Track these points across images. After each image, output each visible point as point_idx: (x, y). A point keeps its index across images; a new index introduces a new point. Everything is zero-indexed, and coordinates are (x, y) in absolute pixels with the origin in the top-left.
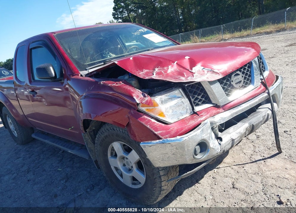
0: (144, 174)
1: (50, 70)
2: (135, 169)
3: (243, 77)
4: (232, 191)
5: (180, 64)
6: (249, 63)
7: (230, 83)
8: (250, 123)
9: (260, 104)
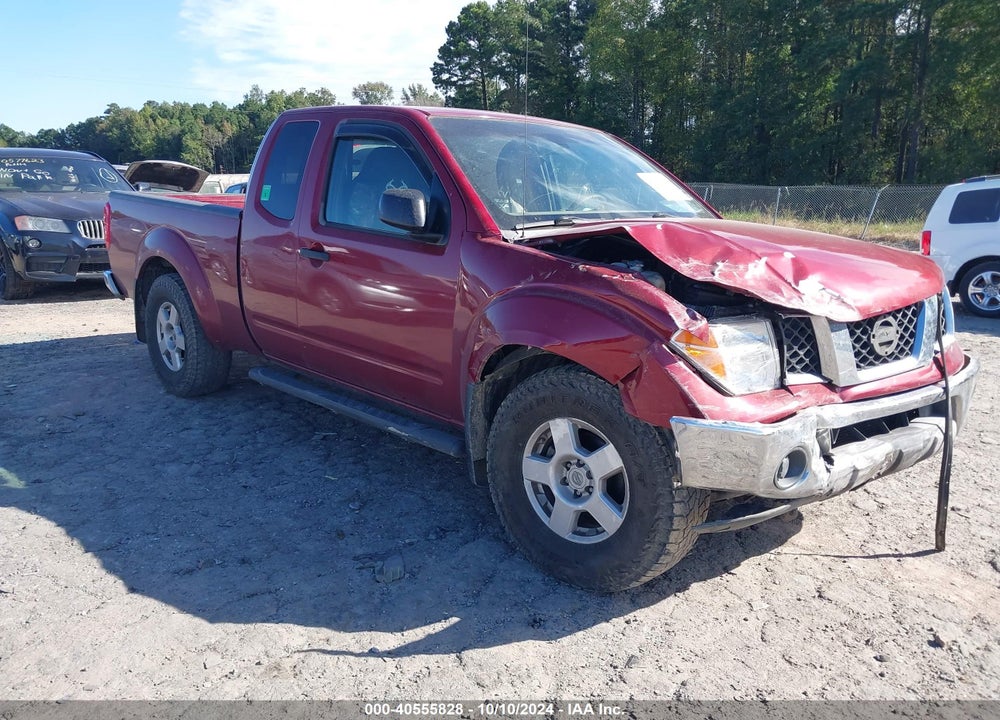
0: (621, 510)
1: (418, 207)
2: (598, 492)
3: (897, 332)
4: (816, 603)
5: (773, 266)
6: (916, 305)
7: (869, 339)
8: (895, 446)
9: (914, 414)
